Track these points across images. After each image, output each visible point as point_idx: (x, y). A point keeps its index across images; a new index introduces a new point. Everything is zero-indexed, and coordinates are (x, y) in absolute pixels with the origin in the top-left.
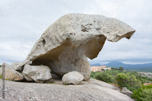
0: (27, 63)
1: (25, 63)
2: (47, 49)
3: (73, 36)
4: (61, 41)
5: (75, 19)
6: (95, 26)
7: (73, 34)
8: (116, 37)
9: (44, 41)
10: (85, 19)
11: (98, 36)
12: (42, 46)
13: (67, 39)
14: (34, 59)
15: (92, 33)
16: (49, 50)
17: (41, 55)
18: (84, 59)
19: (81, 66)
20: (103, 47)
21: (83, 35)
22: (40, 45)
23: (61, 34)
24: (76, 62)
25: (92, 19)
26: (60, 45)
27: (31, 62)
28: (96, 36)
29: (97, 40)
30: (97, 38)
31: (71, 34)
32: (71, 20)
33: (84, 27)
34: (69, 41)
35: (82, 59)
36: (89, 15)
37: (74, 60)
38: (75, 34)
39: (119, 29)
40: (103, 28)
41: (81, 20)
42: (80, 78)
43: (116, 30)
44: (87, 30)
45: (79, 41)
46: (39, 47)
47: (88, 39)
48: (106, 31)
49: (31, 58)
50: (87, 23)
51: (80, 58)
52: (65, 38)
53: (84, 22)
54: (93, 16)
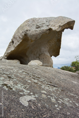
0: (3, 58)
1: (1, 58)
2: (14, 46)
3: (29, 32)
4: (21, 37)
5: (31, 21)
6: (46, 24)
7: (29, 31)
8: (59, 27)
9: (13, 42)
10: (40, 21)
11: (48, 30)
12: (12, 45)
13: (25, 35)
14: (8, 55)
15: (43, 29)
16: (16, 46)
17: (11, 51)
18: (46, 54)
19: (43, 59)
20: (61, 44)
21: (37, 31)
22: (10, 45)
23: (21, 32)
24: (39, 56)
25: (45, 20)
26: (22, 41)
27: (6, 58)
28: (46, 30)
29: (48, 34)
30: (48, 32)
31: (27, 30)
32: (28, 22)
33: (38, 26)
34: (27, 36)
35: (44, 54)
36: (43, 18)
37: (38, 55)
38: (30, 30)
39: (61, 22)
40: (51, 24)
41: (36, 22)
42: (39, 64)
43: (60, 23)
44: (40, 27)
45: (34, 35)
46: (10, 46)
47: (40, 33)
48: (53, 25)
49: (6, 54)
50: (41, 23)
51: (42, 54)
52: (23, 34)
53: (39, 23)
54: (46, 18)
